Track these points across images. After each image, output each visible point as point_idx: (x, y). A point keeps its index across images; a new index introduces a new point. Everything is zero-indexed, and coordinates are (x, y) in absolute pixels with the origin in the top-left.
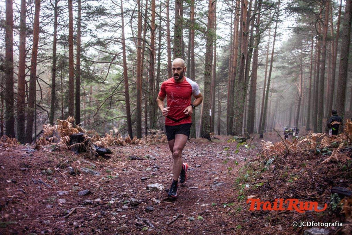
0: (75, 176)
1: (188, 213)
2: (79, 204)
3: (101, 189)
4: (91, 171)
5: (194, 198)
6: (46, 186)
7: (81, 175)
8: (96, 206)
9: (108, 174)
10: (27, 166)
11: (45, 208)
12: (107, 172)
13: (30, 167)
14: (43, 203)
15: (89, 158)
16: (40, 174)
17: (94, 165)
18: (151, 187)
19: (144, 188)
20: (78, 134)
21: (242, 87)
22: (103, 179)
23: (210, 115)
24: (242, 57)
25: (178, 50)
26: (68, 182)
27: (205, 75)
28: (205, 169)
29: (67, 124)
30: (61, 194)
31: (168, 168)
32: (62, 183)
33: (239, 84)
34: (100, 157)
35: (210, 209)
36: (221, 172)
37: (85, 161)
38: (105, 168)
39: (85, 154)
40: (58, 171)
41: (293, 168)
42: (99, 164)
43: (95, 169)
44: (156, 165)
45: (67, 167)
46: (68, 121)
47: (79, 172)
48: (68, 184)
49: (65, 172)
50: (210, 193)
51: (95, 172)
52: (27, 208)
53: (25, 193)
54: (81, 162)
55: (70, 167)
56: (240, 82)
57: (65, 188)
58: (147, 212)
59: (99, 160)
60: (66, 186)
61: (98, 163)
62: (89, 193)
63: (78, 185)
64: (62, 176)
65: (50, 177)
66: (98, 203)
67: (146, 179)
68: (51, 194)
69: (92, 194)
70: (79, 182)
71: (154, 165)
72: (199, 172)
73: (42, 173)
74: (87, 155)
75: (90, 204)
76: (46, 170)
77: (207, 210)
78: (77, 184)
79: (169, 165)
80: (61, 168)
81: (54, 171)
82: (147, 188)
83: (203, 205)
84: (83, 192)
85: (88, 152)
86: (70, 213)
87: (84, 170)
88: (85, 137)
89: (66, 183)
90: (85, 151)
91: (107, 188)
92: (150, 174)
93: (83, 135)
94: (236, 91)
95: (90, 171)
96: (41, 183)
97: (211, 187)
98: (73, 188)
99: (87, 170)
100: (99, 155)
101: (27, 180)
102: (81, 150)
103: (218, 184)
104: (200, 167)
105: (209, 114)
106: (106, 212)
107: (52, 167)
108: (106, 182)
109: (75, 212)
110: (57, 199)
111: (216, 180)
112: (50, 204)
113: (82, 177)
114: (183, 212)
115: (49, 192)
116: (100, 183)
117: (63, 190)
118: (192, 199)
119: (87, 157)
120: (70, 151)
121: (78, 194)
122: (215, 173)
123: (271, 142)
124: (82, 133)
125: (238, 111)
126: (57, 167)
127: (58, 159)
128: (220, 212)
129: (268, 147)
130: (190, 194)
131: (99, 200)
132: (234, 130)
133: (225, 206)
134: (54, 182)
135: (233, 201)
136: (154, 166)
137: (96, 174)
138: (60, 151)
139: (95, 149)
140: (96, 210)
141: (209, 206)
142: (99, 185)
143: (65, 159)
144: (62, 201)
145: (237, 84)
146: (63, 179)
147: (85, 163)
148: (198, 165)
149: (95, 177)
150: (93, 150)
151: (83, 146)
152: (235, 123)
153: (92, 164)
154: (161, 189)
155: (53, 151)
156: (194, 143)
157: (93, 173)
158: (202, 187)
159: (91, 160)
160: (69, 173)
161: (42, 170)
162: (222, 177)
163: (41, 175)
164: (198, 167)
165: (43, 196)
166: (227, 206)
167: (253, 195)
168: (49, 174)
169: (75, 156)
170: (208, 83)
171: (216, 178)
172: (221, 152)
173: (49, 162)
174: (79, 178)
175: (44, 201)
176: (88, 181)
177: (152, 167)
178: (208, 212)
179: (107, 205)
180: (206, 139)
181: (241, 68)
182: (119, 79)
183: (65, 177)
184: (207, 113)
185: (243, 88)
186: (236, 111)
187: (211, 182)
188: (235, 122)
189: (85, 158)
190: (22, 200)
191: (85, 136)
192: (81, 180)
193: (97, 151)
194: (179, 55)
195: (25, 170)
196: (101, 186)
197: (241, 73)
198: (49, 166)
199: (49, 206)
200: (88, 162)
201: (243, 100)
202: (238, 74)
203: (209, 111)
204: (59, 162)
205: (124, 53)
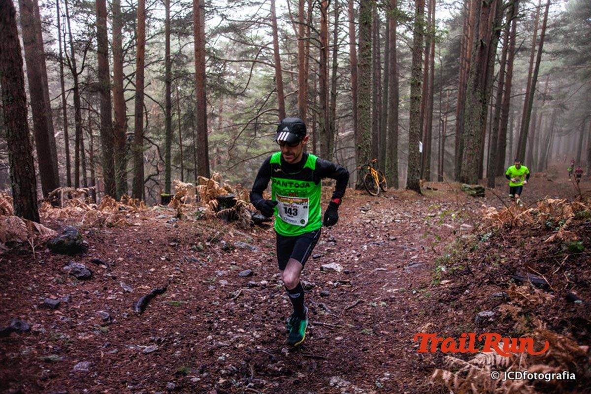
0: (229, 252)
1: (370, 299)
2: (243, 286)
3: (264, 269)
4: (248, 246)
5: (380, 283)
6: (201, 265)
7: (236, 251)
8: (262, 289)
9: (269, 250)
10: (175, 241)
11: (208, 289)
12: (267, 247)
13: (179, 242)
14: (204, 284)
15: (242, 228)
16: (190, 250)
17: (250, 238)
18: (326, 268)
19: (317, 269)
20: (226, 197)
21: (480, 98)
22: (264, 257)
23: (421, 150)
24: (480, 45)
25: (367, 46)
26: (223, 260)
27: (412, 85)
28: (402, 243)
29: (213, 184)
30: (220, 274)
31: (349, 241)
32: (217, 262)
33: (473, 93)
34: (256, 226)
35: (396, 295)
36: (423, 249)
37: (238, 232)
38: (263, 242)
39: (237, 222)
40: (210, 247)
41: (509, 247)
42: (256, 236)
43: (252, 243)
44: (332, 236)
45: (219, 241)
46: (214, 179)
47: (234, 248)
48: (223, 262)
49: (217, 248)
50: (401, 276)
51: (253, 248)
52: (190, 289)
53: (182, 272)
54: (234, 234)
55: (223, 242)
56: (475, 90)
57: (221, 267)
58: (322, 296)
59: (255, 231)
60: (222, 265)
61: (254, 234)
62: (251, 274)
63: (235, 264)
64: (214, 252)
65: (202, 254)
66: (265, 285)
67: (319, 257)
68: (209, 274)
69: (256, 275)
70: (236, 259)
71: (329, 236)
72: (392, 247)
73: (193, 249)
74: (239, 224)
75: (256, 286)
76: (196, 245)
77: (393, 296)
78: (234, 262)
79: (351, 236)
80: (212, 242)
81: (205, 247)
82: (322, 269)
83: (389, 291)
84: (244, 273)
85: (241, 220)
86: (237, 295)
87: (239, 245)
88: (236, 201)
89: (221, 261)
90: (237, 219)
91: (270, 268)
92: (323, 250)
93: (233, 197)
94: (468, 106)
95: (246, 246)
96: (196, 261)
97: (404, 269)
98: (231, 267)
99: (243, 245)
100: (255, 224)
101: (180, 258)
102: (231, 218)
103: (413, 266)
104: (395, 239)
105: (419, 149)
106: (276, 296)
107: (203, 241)
108: (269, 261)
109: (241, 294)
110: (217, 280)
111: (414, 260)
112: (212, 285)
113: (238, 254)
114: (364, 298)
115: (206, 272)
116: (260, 261)
117: (221, 270)
118: (378, 283)
119: (240, 227)
120: (218, 219)
121: (240, 275)
122: (414, 250)
123: (494, 208)
124: (232, 195)
125: (471, 141)
126: (208, 241)
127: (207, 231)
128: (407, 298)
129: (490, 214)
130: (376, 277)
131: (264, 282)
132: (463, 174)
133: (414, 292)
134: (209, 260)
135: (426, 286)
136: (330, 239)
137: (254, 249)
138: (206, 219)
139: (249, 216)
140: (264, 293)
141: (396, 291)
142: (260, 264)
143: (215, 230)
144: (223, 282)
145: (471, 94)
146: (217, 256)
147: (239, 235)
148: (392, 238)
149: (254, 253)
150: (247, 217)
151: (234, 212)
152: (465, 162)
153: (247, 236)
154: (339, 271)
155: (198, 219)
156: (392, 198)
157: (250, 248)
158: (393, 269)
159: (246, 231)
160: (223, 249)
161: (191, 245)
162: (422, 255)
163: (192, 251)
164: (392, 240)
165: (201, 276)
166: (417, 292)
167: (449, 279)
168: (200, 250)
169: (226, 226)
170: (416, 98)
171: (413, 257)
172: (433, 214)
173: (198, 235)
174: (234, 255)
175: (204, 281)
176: (246, 259)
177: (326, 239)
178: (394, 298)
179: (275, 288)
180: (412, 191)
181: (477, 66)
182: (268, 87)
183: (218, 253)
184: (414, 149)
185: (481, 101)
186: (468, 140)
187: (406, 262)
188: (466, 160)
189: (238, 228)
190: (182, 280)
191: (236, 199)
192: (237, 258)
193: (253, 218)
194: (367, 54)
195: (174, 246)
196: (263, 265)
197: (477, 75)
198: (199, 241)
199: (211, 288)
200: (243, 234)
201: (481, 122)
202: (473, 76)
203: (418, 144)
204: (209, 235)
205: (275, 42)
